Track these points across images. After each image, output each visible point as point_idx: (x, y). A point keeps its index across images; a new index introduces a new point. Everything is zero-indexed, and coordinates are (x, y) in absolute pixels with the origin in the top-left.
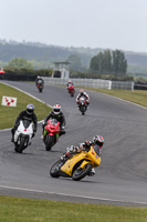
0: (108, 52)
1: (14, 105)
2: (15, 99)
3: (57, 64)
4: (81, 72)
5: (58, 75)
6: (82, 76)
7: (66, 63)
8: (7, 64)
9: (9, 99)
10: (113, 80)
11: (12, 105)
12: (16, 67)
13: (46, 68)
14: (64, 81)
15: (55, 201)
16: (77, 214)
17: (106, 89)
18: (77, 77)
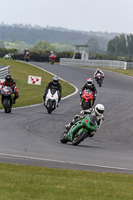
0: (123, 36)
1: (38, 83)
2: (40, 78)
3: (78, 46)
4: (100, 54)
5: (78, 56)
6: (101, 58)
7: (86, 46)
8: (32, 46)
9: (35, 78)
10: (128, 61)
11: (37, 83)
12: (40, 49)
13: (68, 50)
14: (84, 62)
15: (76, 170)
16: (95, 182)
17: (122, 69)
18: (95, 58)
